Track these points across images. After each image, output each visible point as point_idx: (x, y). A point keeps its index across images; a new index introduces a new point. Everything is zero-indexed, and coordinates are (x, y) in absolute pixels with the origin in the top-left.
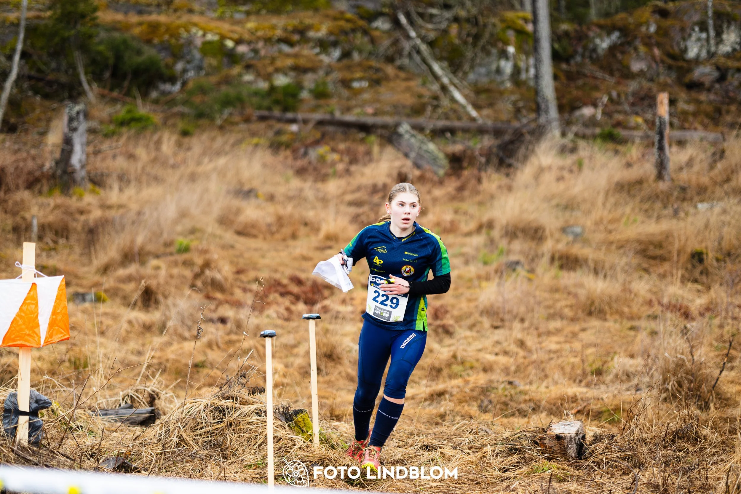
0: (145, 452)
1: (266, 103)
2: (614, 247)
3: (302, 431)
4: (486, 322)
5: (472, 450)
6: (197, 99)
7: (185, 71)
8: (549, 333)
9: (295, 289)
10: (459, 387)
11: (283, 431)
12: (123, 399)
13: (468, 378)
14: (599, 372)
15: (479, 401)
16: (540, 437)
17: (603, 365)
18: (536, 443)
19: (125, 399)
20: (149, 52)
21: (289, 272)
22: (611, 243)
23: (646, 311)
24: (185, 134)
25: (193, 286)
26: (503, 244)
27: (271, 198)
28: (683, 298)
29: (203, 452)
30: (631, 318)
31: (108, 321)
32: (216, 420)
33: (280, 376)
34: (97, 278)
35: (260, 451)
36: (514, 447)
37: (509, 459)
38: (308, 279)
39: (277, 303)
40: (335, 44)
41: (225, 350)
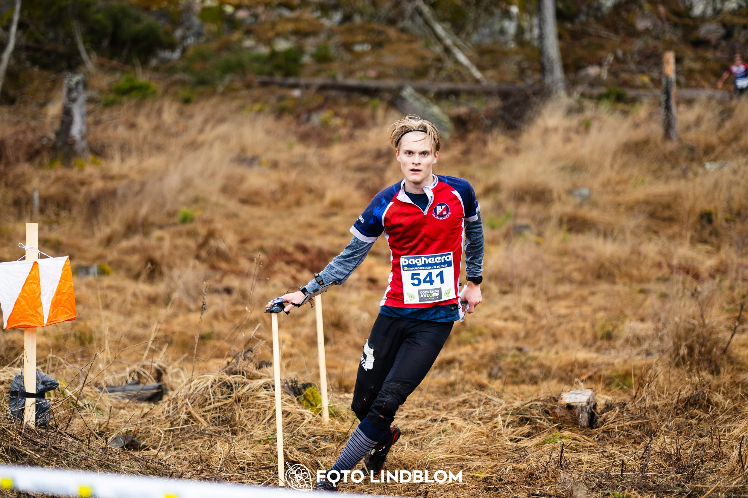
0: (154, 430)
1: (268, 68)
2: (622, 209)
3: (312, 405)
4: (494, 288)
5: (483, 420)
6: (198, 66)
7: (184, 38)
8: (558, 298)
9: (300, 257)
10: (467, 355)
11: (292, 406)
12: (130, 375)
13: (477, 345)
14: (609, 337)
15: (489, 369)
16: (551, 407)
17: (613, 330)
18: (547, 412)
19: (132, 375)
20: (148, 20)
21: (294, 240)
22: (619, 205)
23: (655, 273)
24: (187, 101)
25: (198, 257)
26: (510, 207)
27: (275, 165)
28: (693, 259)
29: (211, 428)
30: (641, 281)
31: (112, 295)
32: (225, 396)
33: (287, 346)
34: (100, 251)
35: (269, 426)
36: (525, 416)
37: (521, 429)
38: (314, 247)
39: (283, 272)
40: (336, 7)
41: (231, 321)
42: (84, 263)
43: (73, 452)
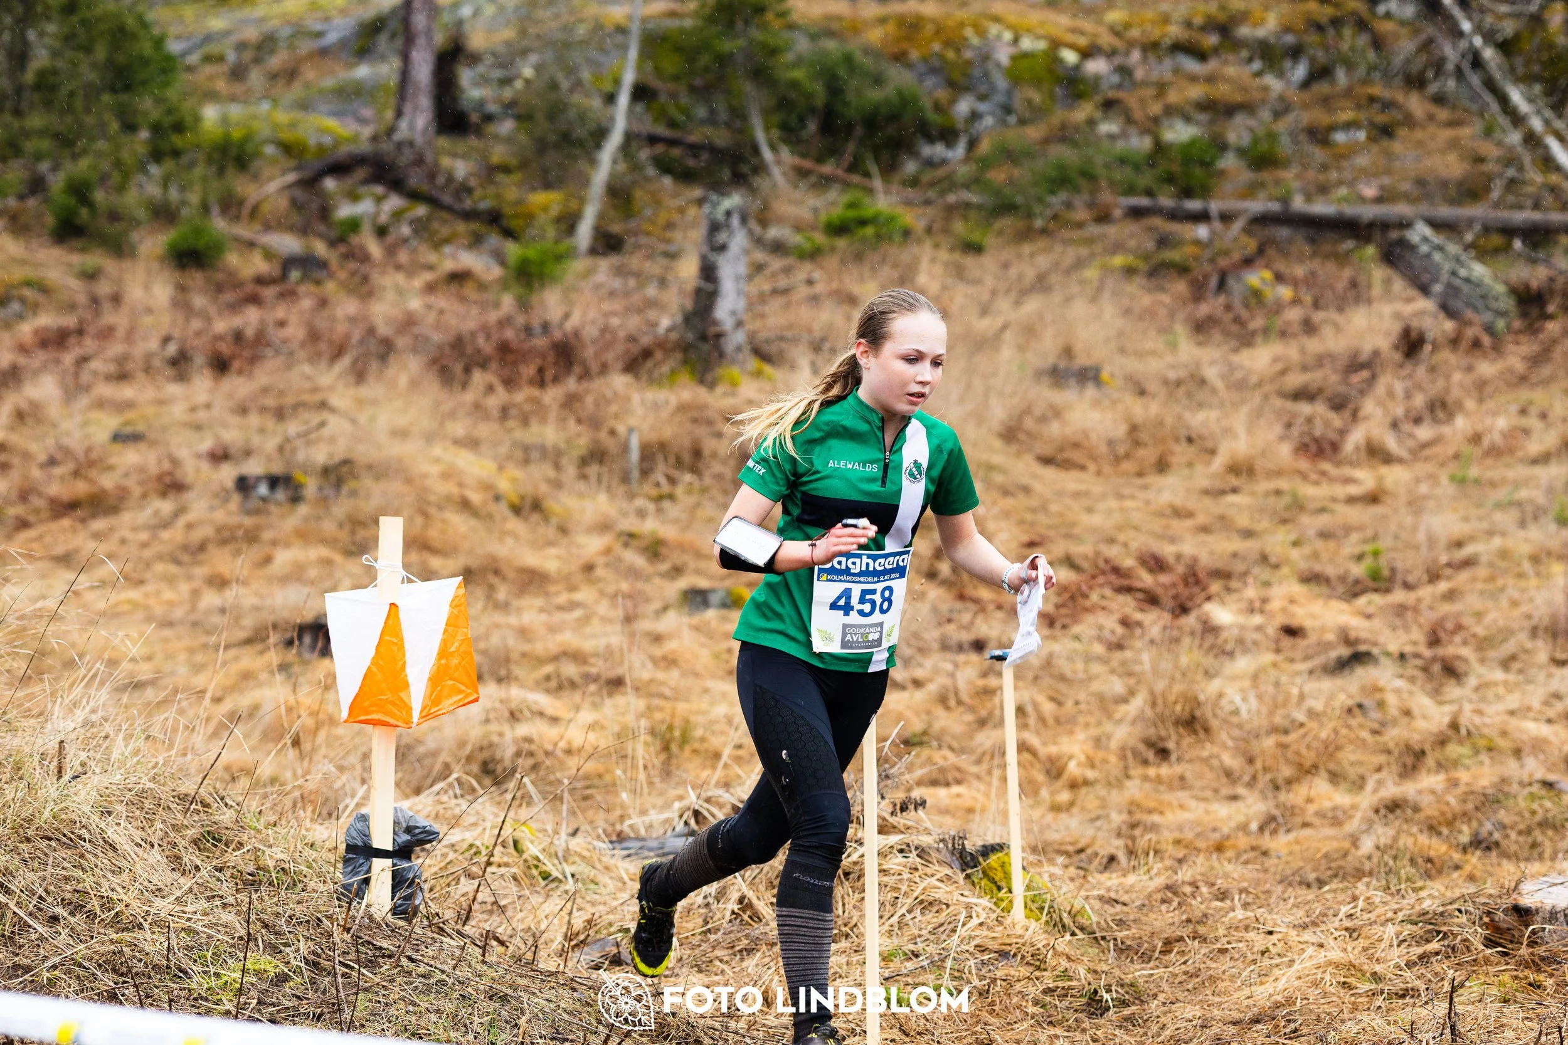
1: (1146, 179)
3: (999, 888)
4: (1542, 651)
5: (1352, 932)
6: (998, 176)
7: (975, 116)
9: (1146, 579)
10: (1433, 792)
11: (952, 889)
12: (681, 816)
13: (1462, 774)
15: (1476, 825)
19: (685, 817)
20: (900, 78)
21: (1139, 542)
24: (973, 248)
25: (932, 575)
33: (1079, 765)
35: (898, 928)
36: (1437, 927)
38: (1179, 557)
39: (1103, 608)
40: (1295, 53)
41: (972, 709)
42: (703, 583)
43: (445, 968)
